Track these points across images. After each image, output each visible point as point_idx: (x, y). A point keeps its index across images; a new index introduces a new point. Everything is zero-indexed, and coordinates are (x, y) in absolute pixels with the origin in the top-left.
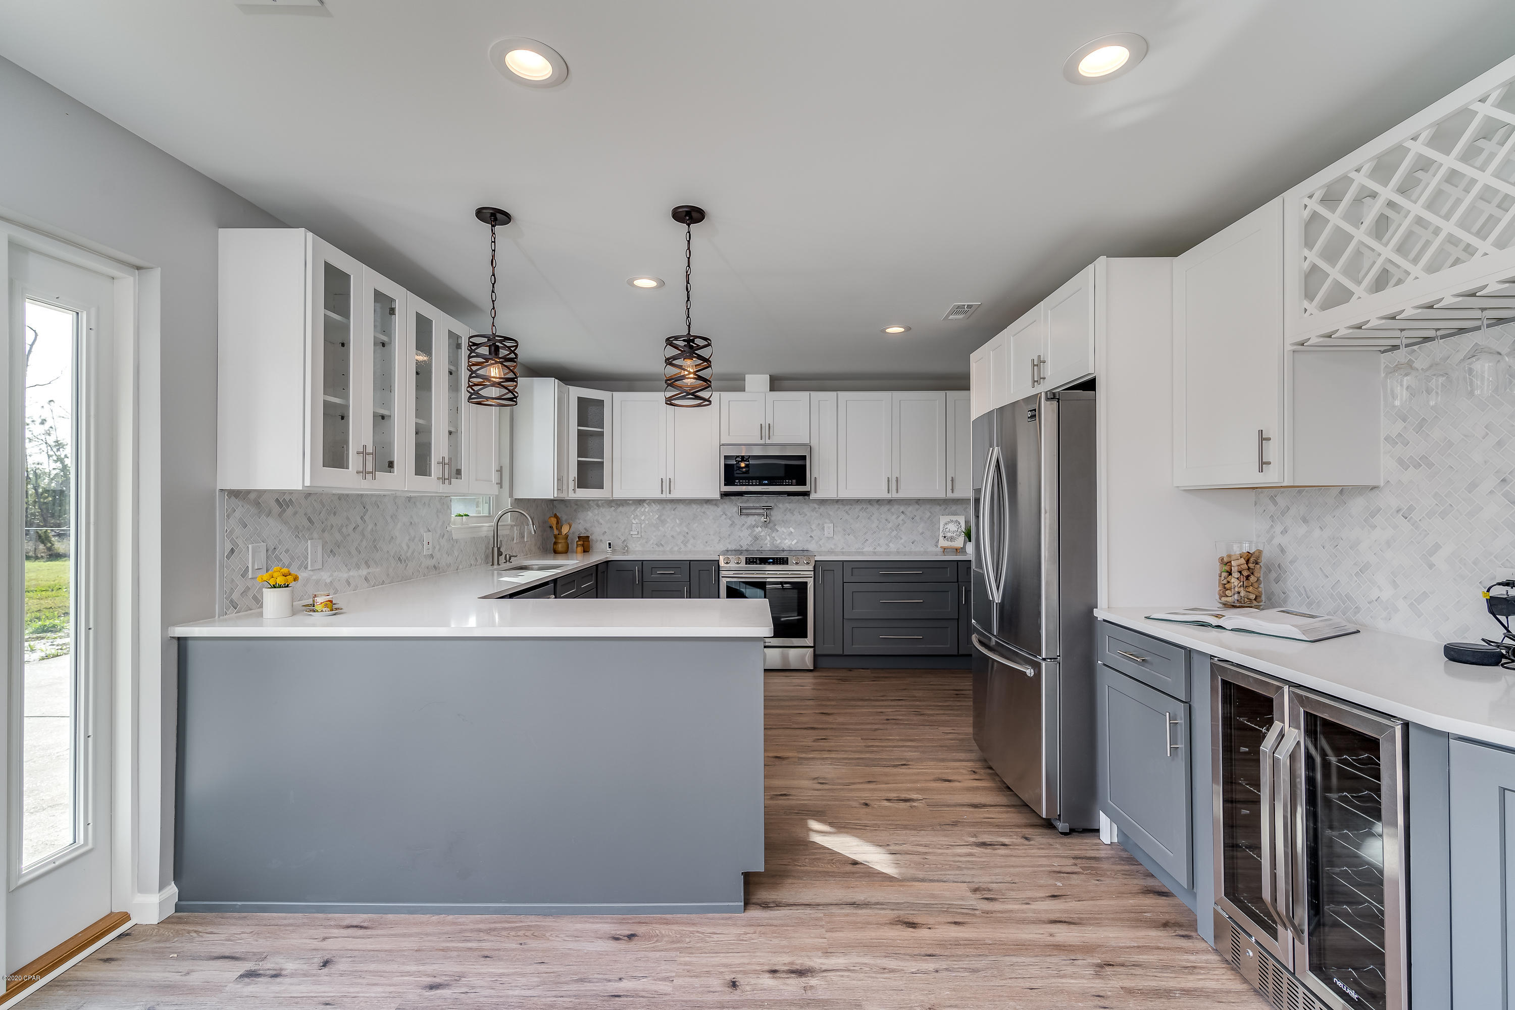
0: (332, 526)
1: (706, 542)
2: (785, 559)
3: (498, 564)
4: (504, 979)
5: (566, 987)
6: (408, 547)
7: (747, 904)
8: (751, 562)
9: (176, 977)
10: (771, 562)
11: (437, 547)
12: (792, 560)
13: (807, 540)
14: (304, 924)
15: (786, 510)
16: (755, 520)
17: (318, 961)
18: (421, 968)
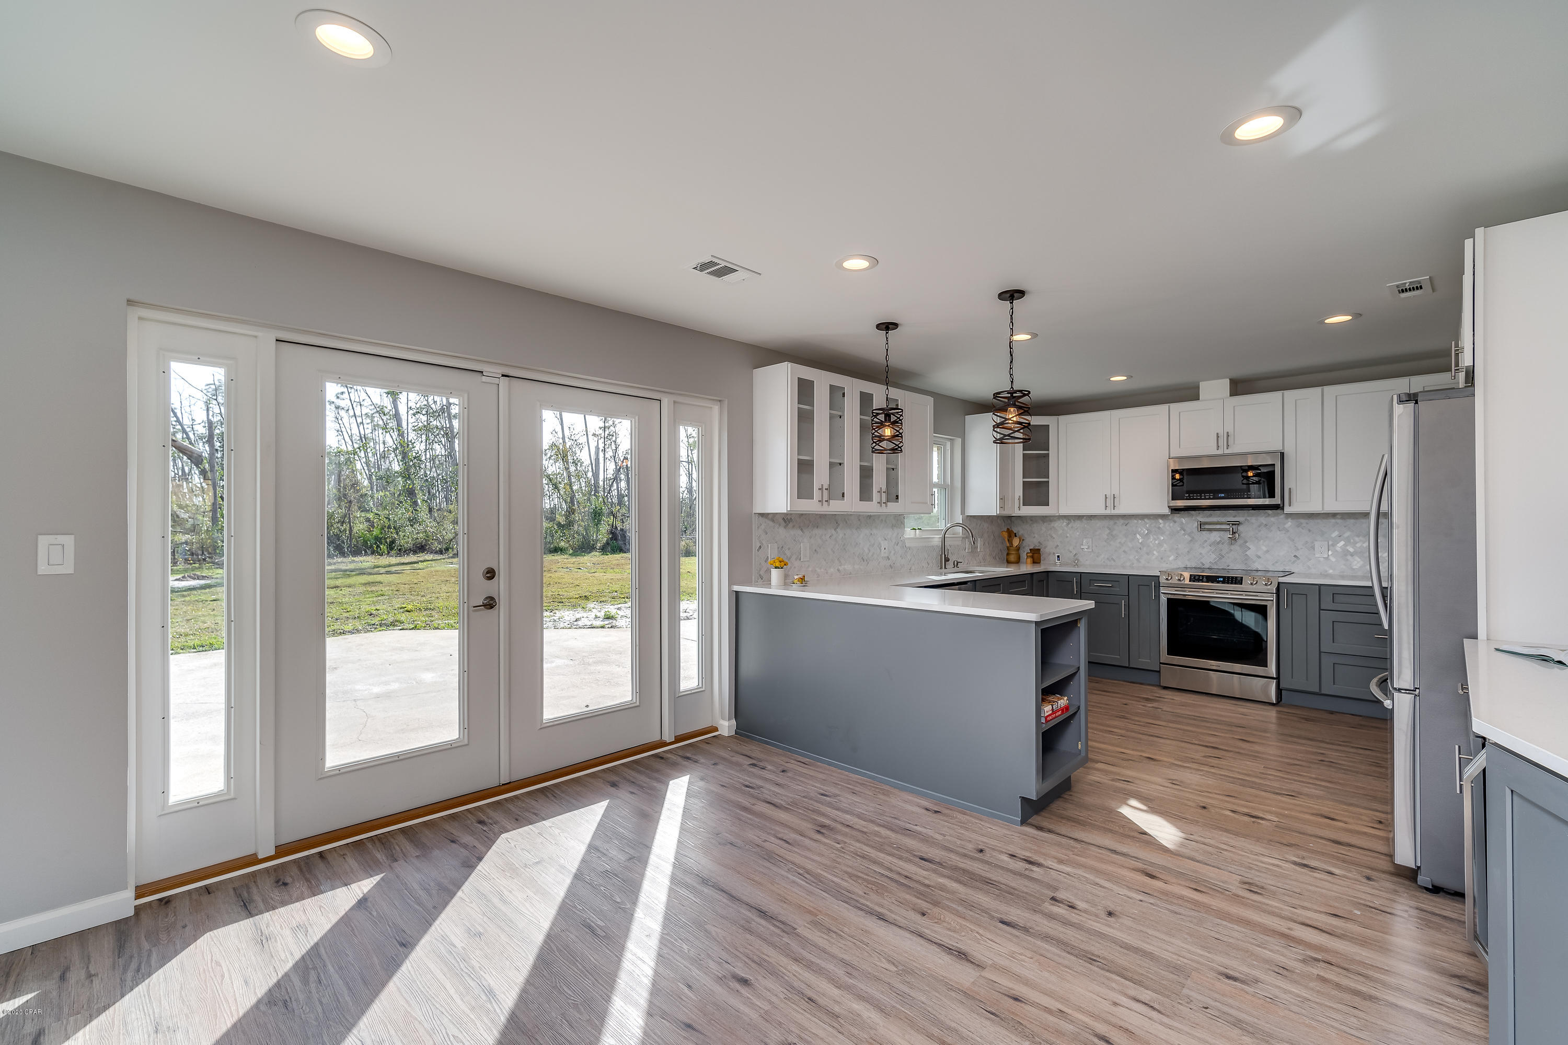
0: (816, 535)
1: (1162, 559)
2: (1239, 579)
3: (945, 568)
4: (857, 804)
5: (885, 817)
6: (869, 551)
7: (1024, 822)
8: (1196, 580)
9: (728, 756)
10: (1220, 581)
11: (893, 552)
12: (1247, 581)
13: (1290, 561)
14: (781, 755)
15: (1259, 526)
16: (1220, 537)
17: (781, 769)
18: (822, 787)
